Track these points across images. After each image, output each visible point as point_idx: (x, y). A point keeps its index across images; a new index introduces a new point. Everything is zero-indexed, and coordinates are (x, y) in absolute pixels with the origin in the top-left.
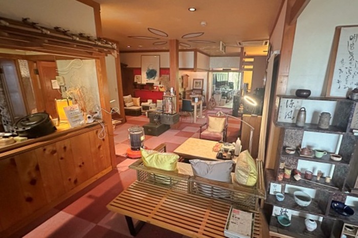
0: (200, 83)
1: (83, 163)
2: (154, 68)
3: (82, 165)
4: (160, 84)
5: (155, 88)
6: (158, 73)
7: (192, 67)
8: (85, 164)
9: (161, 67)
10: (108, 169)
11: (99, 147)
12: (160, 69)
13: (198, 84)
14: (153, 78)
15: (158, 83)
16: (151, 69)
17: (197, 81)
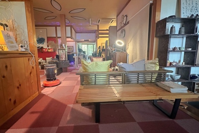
0: (71, 48)
1: (20, 85)
2: (43, 37)
3: (19, 86)
4: (48, 46)
5: (44, 50)
6: (46, 40)
7: (70, 36)
8: (21, 85)
9: (48, 36)
10: (36, 94)
11: (31, 73)
12: (48, 37)
13: (70, 49)
14: (43, 43)
15: (47, 46)
16: (40, 37)
17: (69, 47)
